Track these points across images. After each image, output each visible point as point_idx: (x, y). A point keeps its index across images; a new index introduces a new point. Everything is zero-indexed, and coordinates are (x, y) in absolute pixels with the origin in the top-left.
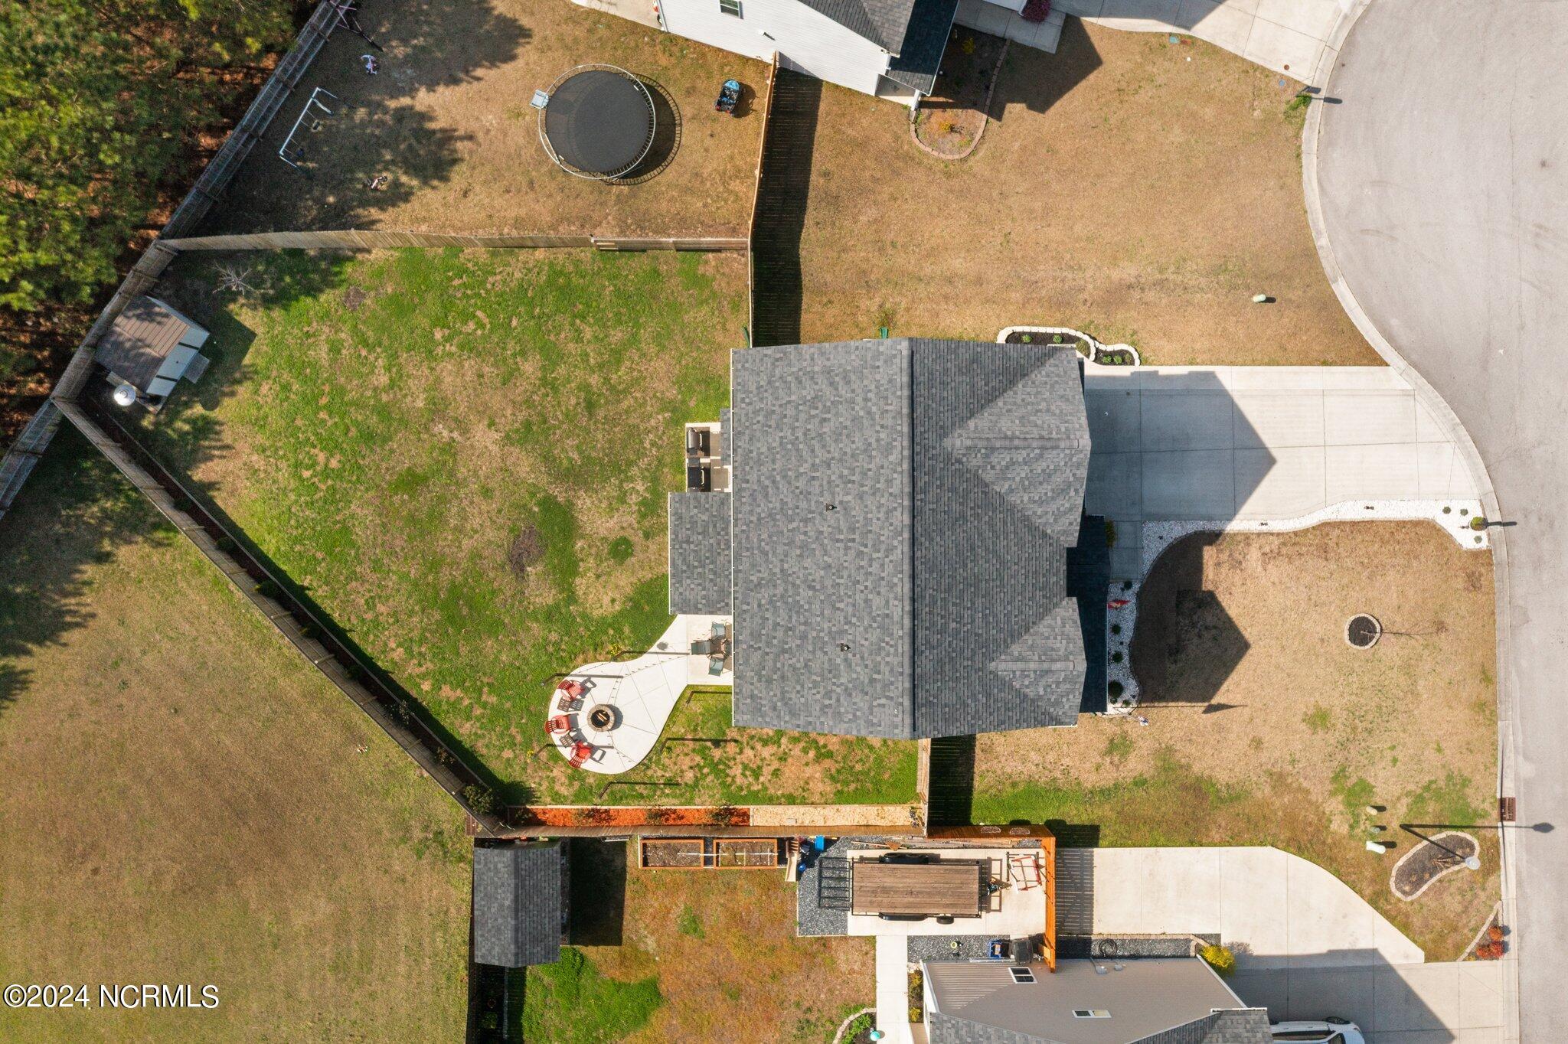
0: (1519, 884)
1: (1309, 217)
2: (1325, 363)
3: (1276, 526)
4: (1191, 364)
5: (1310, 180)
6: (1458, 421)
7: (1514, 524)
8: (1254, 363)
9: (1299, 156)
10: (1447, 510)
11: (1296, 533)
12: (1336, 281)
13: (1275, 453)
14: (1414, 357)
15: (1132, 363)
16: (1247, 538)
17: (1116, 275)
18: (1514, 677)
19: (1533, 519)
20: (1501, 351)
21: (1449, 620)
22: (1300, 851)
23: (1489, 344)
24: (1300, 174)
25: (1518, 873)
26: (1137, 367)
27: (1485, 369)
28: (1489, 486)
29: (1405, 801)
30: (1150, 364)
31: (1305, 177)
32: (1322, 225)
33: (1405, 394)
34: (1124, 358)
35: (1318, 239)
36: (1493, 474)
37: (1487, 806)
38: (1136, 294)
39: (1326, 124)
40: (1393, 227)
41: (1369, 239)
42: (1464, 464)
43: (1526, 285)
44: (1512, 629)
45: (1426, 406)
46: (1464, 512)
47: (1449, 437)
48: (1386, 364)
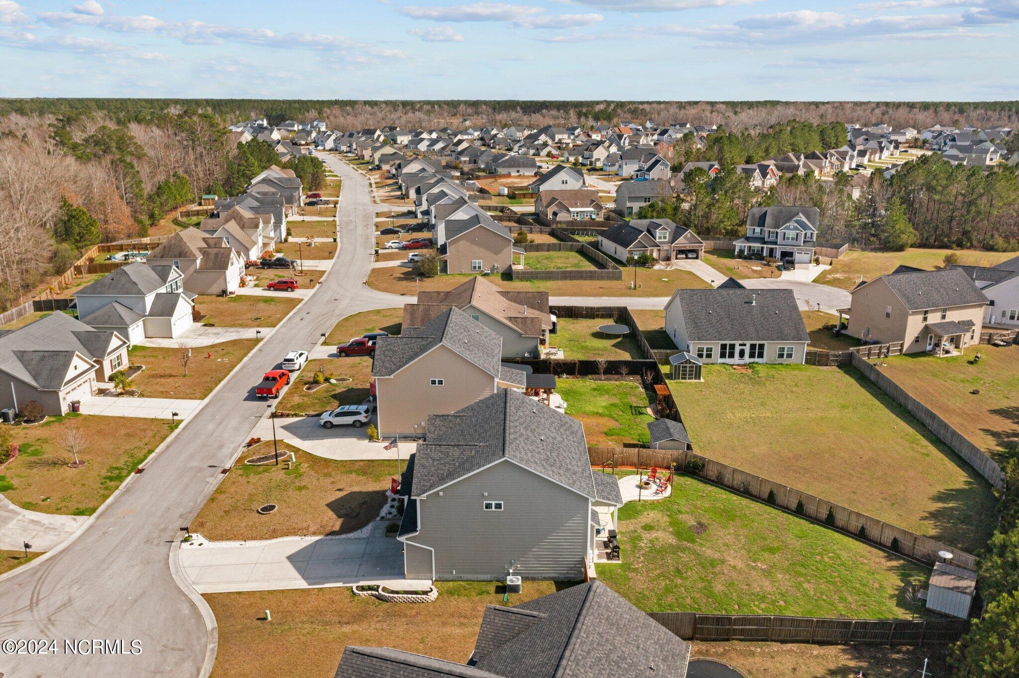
0: (232, 455)
1: (215, 657)
2: (240, 593)
3: (296, 538)
4: (321, 588)
6: (173, 575)
7: (166, 542)
8: (283, 591)
10: (200, 545)
11: (287, 536)
12: (213, 629)
13: (286, 560)
14: (183, 598)
15: (357, 587)
16: (313, 534)
17: (356, 627)
18: (199, 501)
19: (156, 543)
20: (130, 598)
21: (222, 513)
22: (325, 460)
23: (135, 601)
25: (231, 458)
26: (354, 586)
27: (144, 592)
28: (171, 554)
29: (272, 471)
30: (347, 587)
32: (208, 654)
33: (197, 584)
34: (363, 588)
35: (215, 647)
36: (166, 557)
37: (235, 471)
38: (344, 620)
40: (161, 652)
41: (181, 647)
42: (180, 560)
43: (95, 623)
44: (191, 512)
45: (188, 580)
46: (192, 544)
47: (183, 569)
48: (201, 595)
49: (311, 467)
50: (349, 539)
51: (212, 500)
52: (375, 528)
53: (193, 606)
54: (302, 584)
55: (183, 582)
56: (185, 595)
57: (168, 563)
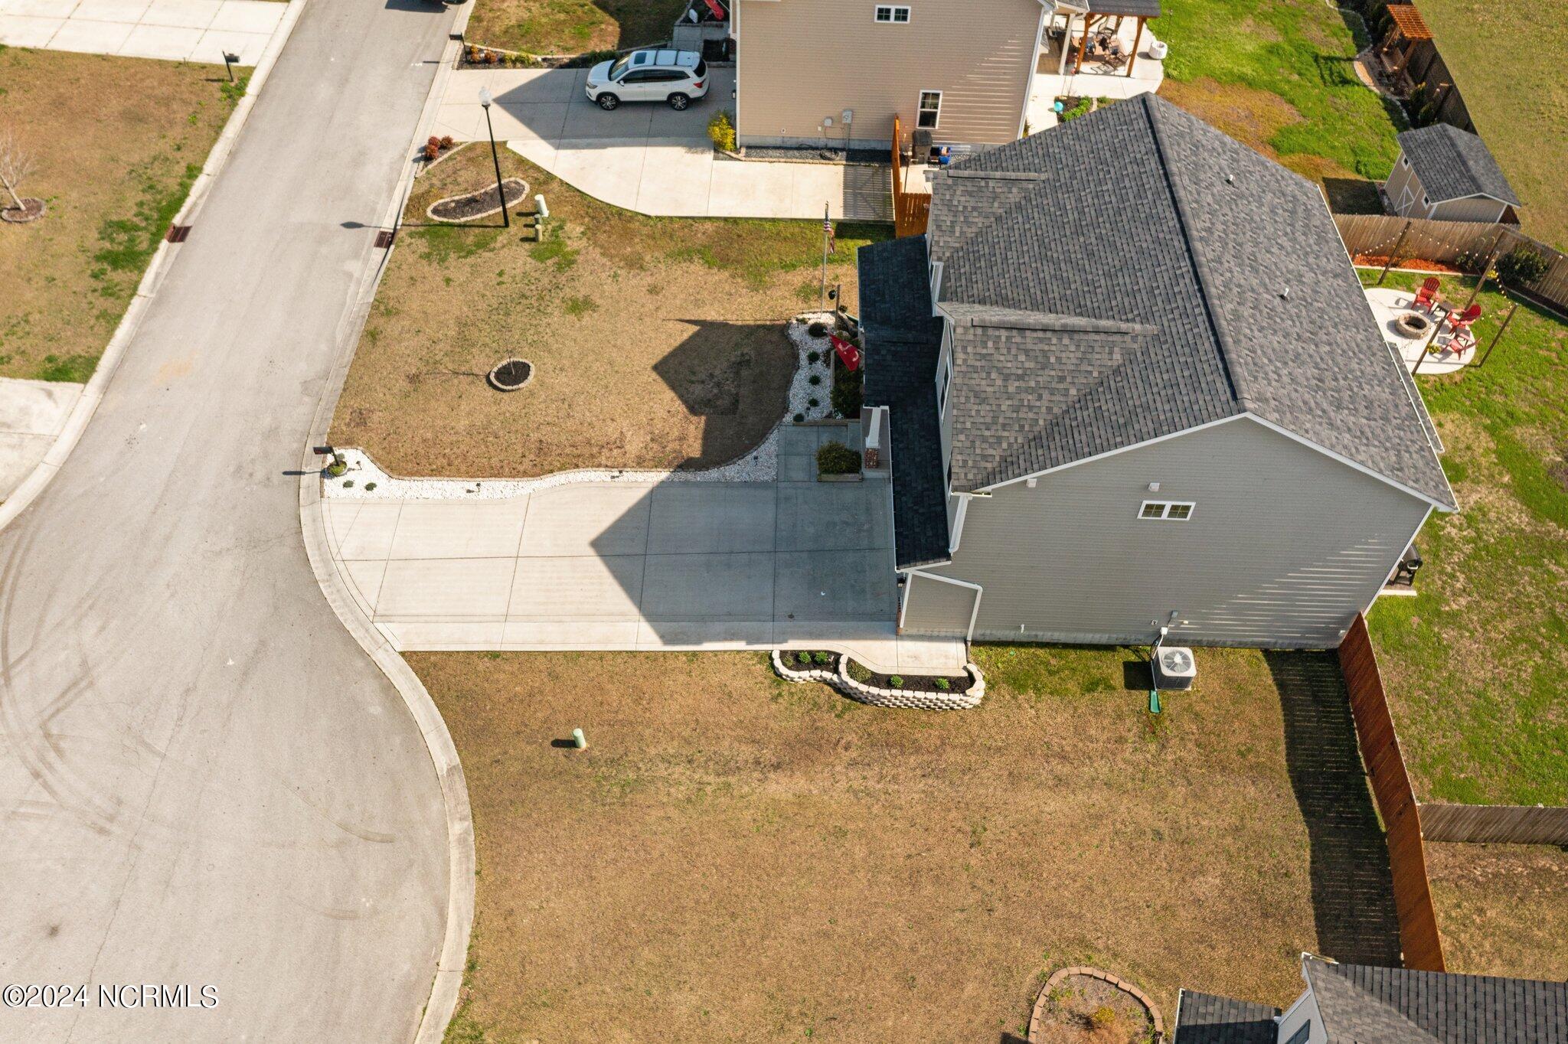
0: (391, 190)
1: (473, 867)
2: (494, 655)
3: (600, 475)
4: (694, 654)
5: (460, 927)
6: (321, 585)
7: (285, 473)
8: (601, 656)
9: (471, 967)
10: (370, 487)
11: (577, 466)
12: (451, 770)
13: (591, 551)
14: (360, 664)
15: (783, 654)
16: (640, 463)
17: (800, 783)
18: (339, 338)
19: (260, 475)
20: (231, 662)
21: (403, 384)
22: (620, 212)
23: (245, 674)
24: (475, 936)
25: (390, 197)
26: (776, 650)
27: (263, 643)
28: (304, 514)
29: (498, 245)
30: (756, 653)
31: (468, 929)
32: (455, 853)
33: (386, 618)
34: (796, 660)
35: (466, 832)
36: (294, 524)
37: (408, 240)
38: (768, 755)
39: (409, 1023)
40: (340, 844)
41: (384, 829)
42: (330, 537)
43: (160, 747)
44: (326, 376)
45: (363, 604)
46: (348, 485)
47: (341, 566)
48: (403, 654)
49: (589, 233)
50: (729, 484)
51: (372, 336)
52: (787, 451)
53: (388, 688)
54: (642, 636)
55: (352, 612)
56: (362, 653)
57: (301, 546)
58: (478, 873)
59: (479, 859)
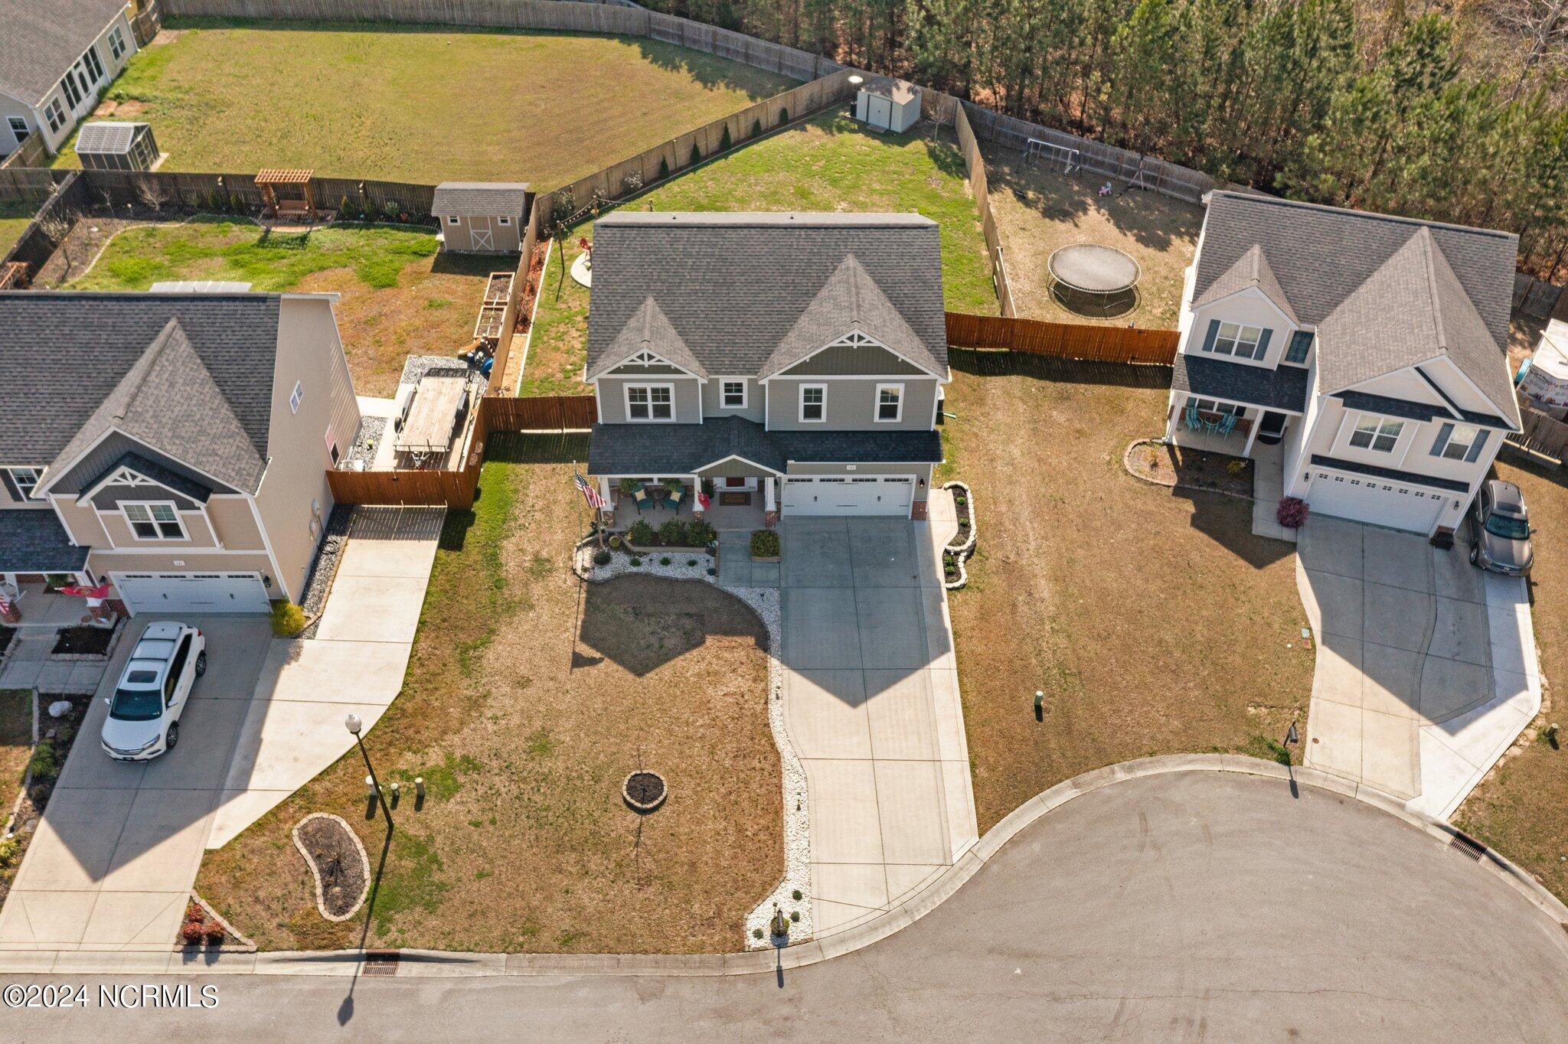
1: (1148, 759)
2: (973, 765)
3: (775, 709)
4: (955, 633)
5: (1190, 762)
6: (918, 918)
7: (781, 984)
8: (964, 692)
9: (1215, 749)
10: (797, 896)
11: (767, 725)
12: (1076, 785)
13: (862, 707)
14: (995, 868)
15: (948, 582)
16: (762, 679)
17: (1039, 581)
18: (566, 978)
19: (786, 1010)
21: (651, 893)
22: (388, 718)
23: (1027, 956)
26: (945, 587)
27: (991, 951)
28: (831, 954)
29: (423, 833)
30: (949, 597)
31: (1192, 756)
32: (1140, 774)
33: (947, 853)
34: (952, 574)
35: (1123, 768)
37: (393, 934)
39: (1263, 782)
40: (1156, 847)
41: (1136, 820)
42: (862, 921)
43: (1115, 1005)
44: (632, 980)
45: (935, 877)
47: (897, 903)
48: (981, 836)
49: (418, 746)
50: (784, 619)
51: (568, 942)
52: (746, 580)
53: (1013, 842)
55: (944, 884)
56: (984, 869)
57: (876, 947)
58: (1151, 755)
59: (1140, 756)
